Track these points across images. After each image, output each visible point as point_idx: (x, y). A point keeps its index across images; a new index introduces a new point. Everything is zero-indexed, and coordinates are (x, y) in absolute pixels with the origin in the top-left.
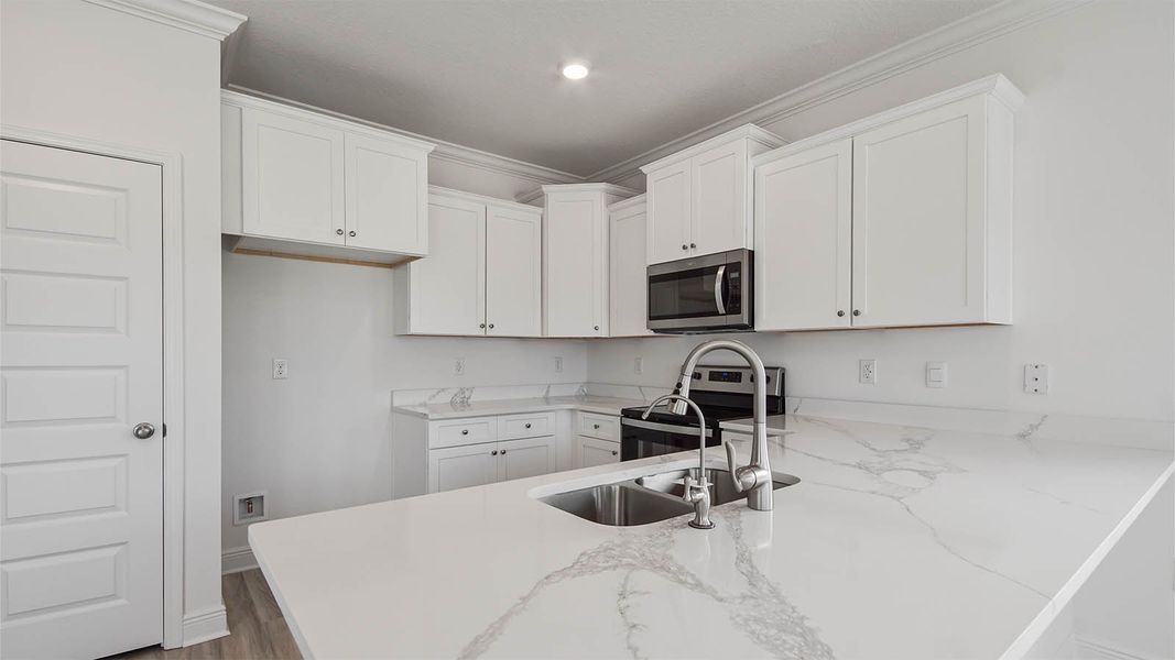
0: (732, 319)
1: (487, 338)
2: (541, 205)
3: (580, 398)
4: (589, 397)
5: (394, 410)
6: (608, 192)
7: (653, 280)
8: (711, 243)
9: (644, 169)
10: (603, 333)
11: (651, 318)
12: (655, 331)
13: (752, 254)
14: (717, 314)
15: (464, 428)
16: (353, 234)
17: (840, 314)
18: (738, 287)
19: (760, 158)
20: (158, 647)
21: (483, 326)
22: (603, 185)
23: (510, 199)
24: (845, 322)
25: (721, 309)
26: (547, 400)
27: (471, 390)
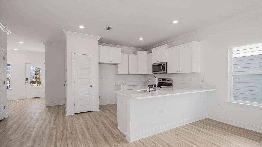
0: (164, 72)
1: (129, 75)
2: (137, 54)
3: (143, 84)
4: (144, 83)
5: (116, 85)
6: (147, 52)
7: (153, 66)
8: (161, 61)
9: (152, 49)
10: (146, 74)
11: (153, 71)
12: (154, 73)
13: (166, 62)
14: (162, 71)
15: (126, 87)
16: (112, 61)
17: (177, 71)
18: (165, 67)
19: (168, 49)
20: (92, 111)
21: (128, 73)
22: (146, 51)
23: (132, 54)
24: (178, 72)
25: (162, 70)
26: (138, 84)
27: (126, 82)
